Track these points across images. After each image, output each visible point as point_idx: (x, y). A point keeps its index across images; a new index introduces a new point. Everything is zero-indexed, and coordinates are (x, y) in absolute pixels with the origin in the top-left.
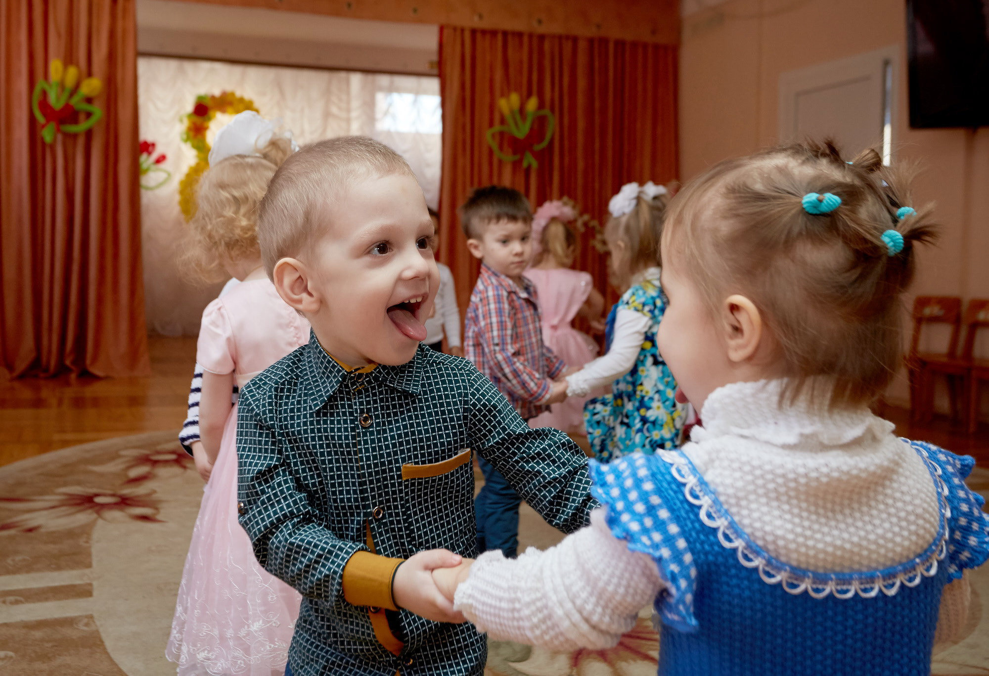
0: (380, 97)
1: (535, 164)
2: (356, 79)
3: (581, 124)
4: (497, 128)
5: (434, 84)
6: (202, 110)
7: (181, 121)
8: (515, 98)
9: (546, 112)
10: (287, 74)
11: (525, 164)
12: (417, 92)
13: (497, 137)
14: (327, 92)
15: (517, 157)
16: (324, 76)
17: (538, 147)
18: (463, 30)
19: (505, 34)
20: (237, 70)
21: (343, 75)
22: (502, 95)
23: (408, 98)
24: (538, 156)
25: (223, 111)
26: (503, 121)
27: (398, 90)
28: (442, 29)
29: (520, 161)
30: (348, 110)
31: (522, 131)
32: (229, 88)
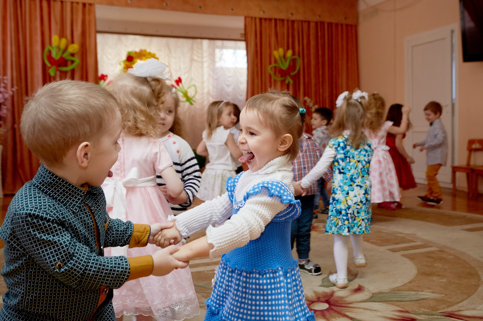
0: (217, 51)
1: (291, 82)
2: (205, 43)
3: (313, 62)
4: (273, 65)
5: (243, 44)
6: (130, 59)
7: (120, 64)
8: (281, 51)
9: (296, 57)
10: (172, 41)
11: (287, 82)
12: (235, 48)
13: (273, 70)
14: (192, 49)
15: (283, 78)
16: (190, 41)
17: (293, 74)
18: (255, 18)
19: (276, 20)
20: (148, 39)
21: (199, 40)
22: (275, 49)
23: (231, 51)
24: (293, 77)
25: (141, 59)
26: (276, 62)
27: (226, 48)
28: (246, 18)
29: (285, 80)
30: (202, 58)
31: (285, 66)
32: (143, 48)
